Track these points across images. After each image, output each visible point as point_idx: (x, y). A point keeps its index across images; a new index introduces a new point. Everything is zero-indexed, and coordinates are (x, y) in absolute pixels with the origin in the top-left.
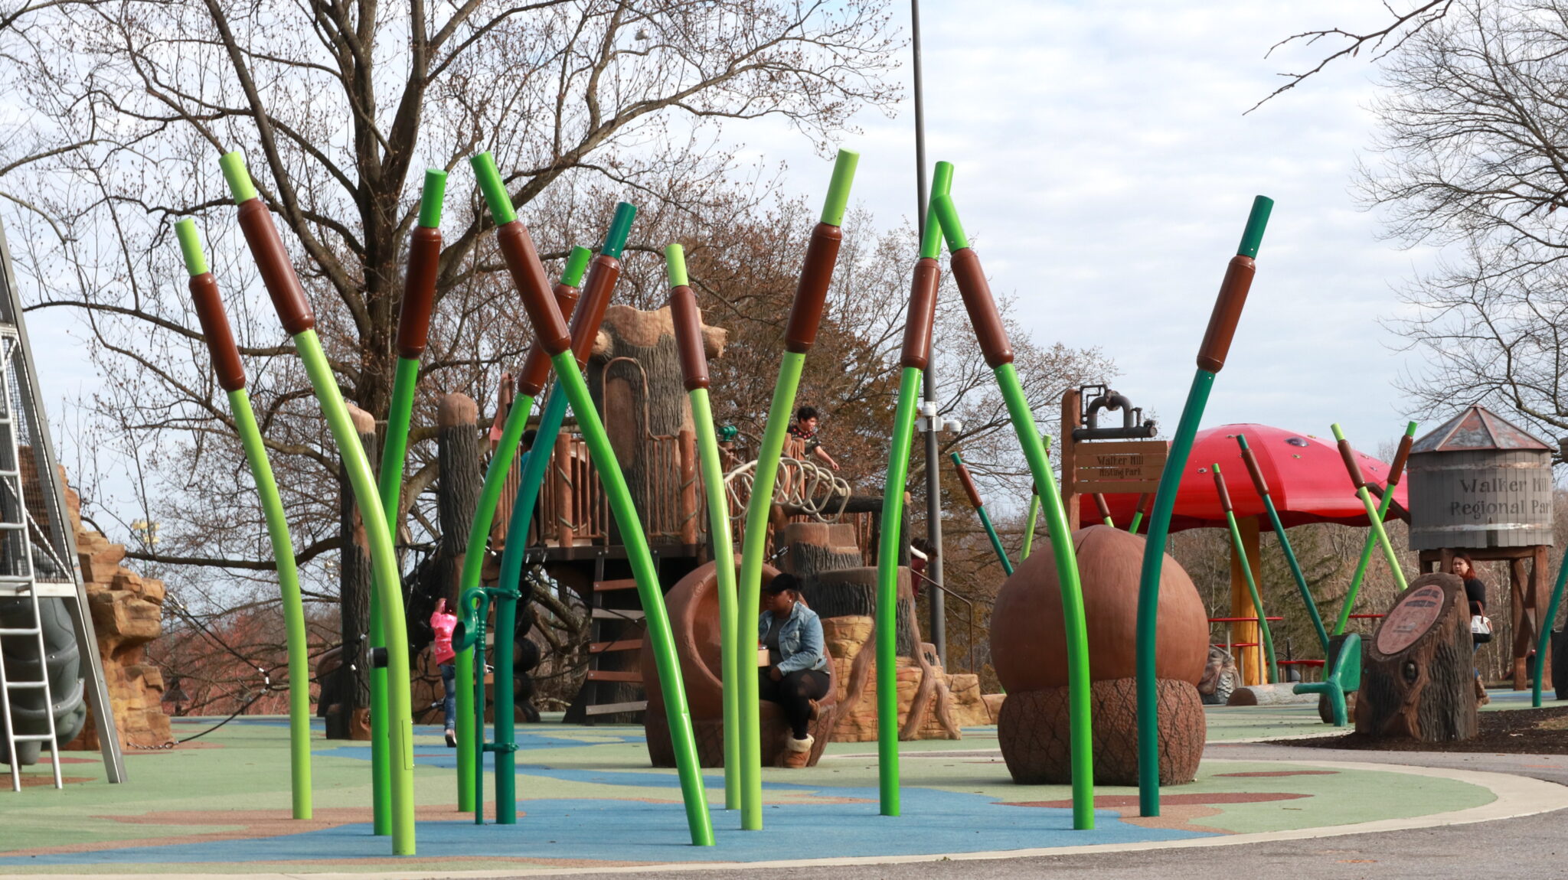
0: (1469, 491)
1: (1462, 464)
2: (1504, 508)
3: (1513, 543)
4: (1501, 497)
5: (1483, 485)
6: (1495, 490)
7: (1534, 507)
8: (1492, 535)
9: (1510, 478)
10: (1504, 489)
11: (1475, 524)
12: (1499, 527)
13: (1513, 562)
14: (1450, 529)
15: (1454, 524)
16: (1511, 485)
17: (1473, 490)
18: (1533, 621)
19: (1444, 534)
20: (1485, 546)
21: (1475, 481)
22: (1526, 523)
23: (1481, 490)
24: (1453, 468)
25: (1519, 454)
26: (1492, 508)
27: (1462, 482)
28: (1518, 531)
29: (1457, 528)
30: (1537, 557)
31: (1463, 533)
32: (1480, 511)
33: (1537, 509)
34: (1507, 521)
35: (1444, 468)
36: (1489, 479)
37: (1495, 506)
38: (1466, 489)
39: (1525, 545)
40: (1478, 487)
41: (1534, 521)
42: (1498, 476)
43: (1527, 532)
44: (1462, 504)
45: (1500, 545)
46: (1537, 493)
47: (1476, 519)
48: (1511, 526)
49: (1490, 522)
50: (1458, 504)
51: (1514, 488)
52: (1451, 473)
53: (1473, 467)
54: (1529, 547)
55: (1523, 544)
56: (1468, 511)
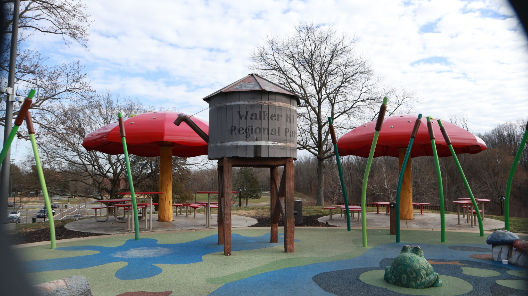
0: (243, 118)
1: (239, 100)
2: (266, 130)
3: (272, 155)
4: (264, 124)
5: (252, 115)
6: (260, 119)
7: (286, 132)
8: (257, 149)
9: (271, 112)
10: (266, 118)
11: (247, 141)
12: (263, 143)
13: (273, 168)
14: (229, 144)
15: (232, 141)
16: (272, 116)
17: (246, 119)
18: (283, 206)
19: (226, 148)
20: (253, 156)
21: (247, 112)
22: (281, 142)
23: (251, 119)
24: (233, 103)
25: (278, 97)
26: (258, 131)
27: (239, 113)
28: (275, 147)
29: (234, 143)
30: (287, 165)
31: (238, 147)
32: (250, 132)
33: (288, 134)
34: (268, 140)
35: (228, 104)
36: (257, 111)
37: (260, 129)
38: (241, 118)
39: (280, 157)
40: (249, 116)
41: (286, 141)
42: (263, 110)
43: (281, 148)
44: (238, 128)
45: (263, 156)
46: (288, 124)
47: (247, 138)
48: (270, 143)
49: (257, 140)
50: (235, 128)
51: (274, 118)
52: (231, 107)
53: (246, 103)
54: (282, 158)
55: (278, 156)
56: (241, 132)
